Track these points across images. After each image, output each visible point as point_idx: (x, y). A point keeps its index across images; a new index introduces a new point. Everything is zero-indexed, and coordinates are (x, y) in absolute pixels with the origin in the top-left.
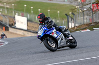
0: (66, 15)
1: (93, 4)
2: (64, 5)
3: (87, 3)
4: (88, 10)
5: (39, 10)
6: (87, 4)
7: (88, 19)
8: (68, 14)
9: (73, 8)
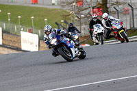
0: (56, 23)
1: (93, 8)
2: (52, 10)
3: (84, 6)
4: (86, 16)
5: (19, 17)
6: (86, 9)
7: (87, 29)
8: (58, 23)
9: (66, 14)
